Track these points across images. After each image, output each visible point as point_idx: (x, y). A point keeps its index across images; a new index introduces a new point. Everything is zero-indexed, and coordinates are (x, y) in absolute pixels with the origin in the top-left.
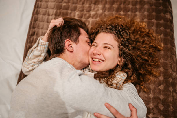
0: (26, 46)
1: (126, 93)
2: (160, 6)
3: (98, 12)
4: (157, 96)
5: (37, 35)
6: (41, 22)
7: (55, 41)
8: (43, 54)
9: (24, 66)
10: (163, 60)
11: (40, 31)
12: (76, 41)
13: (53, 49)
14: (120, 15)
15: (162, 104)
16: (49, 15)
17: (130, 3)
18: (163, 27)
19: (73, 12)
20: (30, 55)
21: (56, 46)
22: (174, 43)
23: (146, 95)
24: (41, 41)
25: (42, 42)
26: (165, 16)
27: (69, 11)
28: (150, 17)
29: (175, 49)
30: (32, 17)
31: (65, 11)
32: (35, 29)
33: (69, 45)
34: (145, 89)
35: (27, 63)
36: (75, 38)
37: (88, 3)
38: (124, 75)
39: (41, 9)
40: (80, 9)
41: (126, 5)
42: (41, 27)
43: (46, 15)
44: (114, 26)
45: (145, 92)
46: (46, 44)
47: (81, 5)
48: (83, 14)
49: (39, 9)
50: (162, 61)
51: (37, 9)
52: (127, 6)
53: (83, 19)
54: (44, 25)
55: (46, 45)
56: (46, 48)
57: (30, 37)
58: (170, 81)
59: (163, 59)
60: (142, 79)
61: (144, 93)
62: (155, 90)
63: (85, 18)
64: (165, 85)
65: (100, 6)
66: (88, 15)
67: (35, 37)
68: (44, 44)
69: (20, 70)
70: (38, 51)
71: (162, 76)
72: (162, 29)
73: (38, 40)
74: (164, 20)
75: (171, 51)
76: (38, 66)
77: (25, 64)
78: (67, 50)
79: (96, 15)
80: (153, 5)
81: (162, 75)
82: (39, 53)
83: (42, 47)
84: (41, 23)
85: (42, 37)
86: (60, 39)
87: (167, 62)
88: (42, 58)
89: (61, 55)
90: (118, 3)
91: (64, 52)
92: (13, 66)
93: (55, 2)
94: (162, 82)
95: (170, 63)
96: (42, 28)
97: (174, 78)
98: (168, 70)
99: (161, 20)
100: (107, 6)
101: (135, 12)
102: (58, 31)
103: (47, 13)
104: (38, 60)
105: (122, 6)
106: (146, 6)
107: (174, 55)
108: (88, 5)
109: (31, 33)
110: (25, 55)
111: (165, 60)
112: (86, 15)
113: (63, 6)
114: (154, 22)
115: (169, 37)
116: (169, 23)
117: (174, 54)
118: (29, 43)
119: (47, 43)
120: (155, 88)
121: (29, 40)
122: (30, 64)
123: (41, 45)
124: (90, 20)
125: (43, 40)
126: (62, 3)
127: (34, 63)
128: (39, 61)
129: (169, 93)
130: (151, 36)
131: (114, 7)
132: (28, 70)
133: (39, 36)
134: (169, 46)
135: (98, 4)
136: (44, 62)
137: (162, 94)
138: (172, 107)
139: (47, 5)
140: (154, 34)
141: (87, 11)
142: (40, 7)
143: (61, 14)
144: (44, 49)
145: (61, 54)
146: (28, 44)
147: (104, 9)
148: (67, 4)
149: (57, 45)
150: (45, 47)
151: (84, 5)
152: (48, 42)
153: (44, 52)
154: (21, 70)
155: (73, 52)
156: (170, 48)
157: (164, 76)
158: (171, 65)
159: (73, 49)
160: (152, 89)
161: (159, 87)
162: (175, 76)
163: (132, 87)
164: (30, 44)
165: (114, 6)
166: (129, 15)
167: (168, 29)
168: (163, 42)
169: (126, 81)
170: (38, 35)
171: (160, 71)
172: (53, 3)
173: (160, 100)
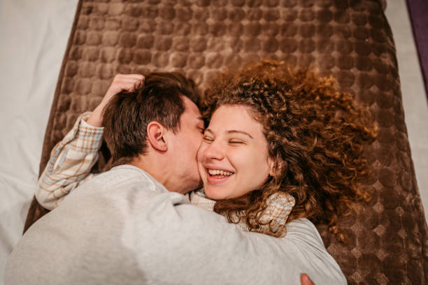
0: (47, 137)
1: (295, 243)
2: (367, 38)
3: (222, 53)
4: (372, 252)
5: (75, 108)
6: (86, 77)
7: (122, 124)
8: (90, 157)
9: (41, 187)
10: (379, 164)
11: (84, 98)
12: (174, 125)
13: (116, 145)
14: (274, 58)
15: (384, 273)
16: (104, 61)
17: (298, 31)
18: (377, 86)
19: (163, 54)
20: (58, 160)
21: (124, 138)
22: (402, 122)
23: (345, 251)
24: (84, 124)
25: (86, 128)
26: (380, 60)
27: (154, 52)
28: (345, 63)
29: (407, 136)
30: (64, 66)
31: (143, 51)
32: (71, 95)
33: (156, 136)
34: (342, 236)
35: (48, 180)
36: (171, 118)
37: (199, 32)
38: (289, 201)
39: (85, 45)
40: (179, 47)
41: (288, 36)
42: (85, 90)
43: (98, 61)
44: (249, 87)
45: (341, 242)
46: (98, 132)
47: (181, 37)
48: (186, 57)
49: (80, 48)
50: (377, 165)
51: (76, 46)
52: (290, 38)
53: (187, 69)
54: (91, 85)
55: (96, 136)
56: (97, 141)
57: (59, 115)
58: (398, 215)
59: (380, 161)
60: (331, 208)
61: (340, 246)
62: (365, 237)
63: (192, 68)
64: (387, 225)
65: (228, 39)
66: (198, 60)
67: (69, 115)
68: (93, 131)
69: (31, 198)
70: (77, 148)
71: (378, 203)
72: (374, 89)
73: (77, 123)
74: (379, 71)
75: (398, 142)
76: (77, 186)
77: (43, 181)
78: (153, 146)
79: (218, 61)
80: (350, 36)
81: (379, 200)
82: (81, 155)
83: (88, 141)
84: (86, 81)
85: (88, 114)
86: (134, 120)
87: (389, 168)
88: (86, 166)
89: (136, 159)
90: (270, 31)
91: (143, 152)
92: (15, 187)
93: (120, 30)
94: (380, 218)
95: (396, 170)
96: (87, 93)
97: (408, 206)
98: (392, 187)
99: (370, 70)
100: (244, 38)
101: (310, 51)
102: (130, 102)
103: (100, 56)
104: (78, 171)
105: (279, 37)
106: (335, 38)
107: (403, 150)
108: (198, 37)
109: (59, 105)
110: (45, 159)
111: (385, 165)
112: (193, 59)
113: (138, 40)
114: (355, 74)
115: (391, 110)
116: (389, 76)
117: (406, 148)
118: (56, 129)
119: (100, 130)
120: (363, 232)
121: (55, 123)
122: (58, 181)
123: (85, 136)
124: (205, 71)
125: (89, 123)
126: (137, 33)
127: (67, 179)
128: (78, 173)
129: (399, 244)
130: (349, 107)
131: (260, 41)
132: (51, 196)
133: (81, 112)
134: (393, 129)
135: (222, 34)
136: (91, 175)
137: (384, 248)
138: (409, 278)
139: (100, 38)
140: (355, 103)
141: (195, 51)
142: (83, 43)
143: (135, 58)
144: (92, 144)
145: (137, 156)
146: (53, 132)
147: (236, 44)
148: (149, 34)
149: (128, 136)
150: (95, 139)
151: (189, 36)
152: (103, 128)
153: (93, 150)
154: (35, 197)
155: (165, 151)
156: (395, 134)
157: (384, 203)
158: (400, 175)
159: (165, 146)
160: (357, 235)
161: (375, 230)
162: (410, 202)
163: (309, 228)
164: (58, 132)
165: (260, 37)
166: (295, 58)
167: (388, 90)
168: (378, 121)
169: (294, 214)
170: (78, 110)
171: (375, 191)
172: (115, 33)
173: (378, 260)
